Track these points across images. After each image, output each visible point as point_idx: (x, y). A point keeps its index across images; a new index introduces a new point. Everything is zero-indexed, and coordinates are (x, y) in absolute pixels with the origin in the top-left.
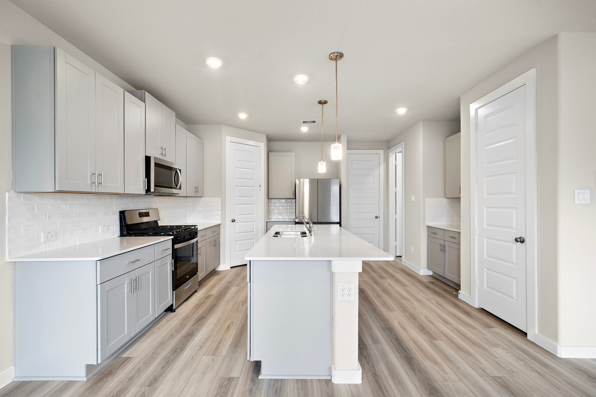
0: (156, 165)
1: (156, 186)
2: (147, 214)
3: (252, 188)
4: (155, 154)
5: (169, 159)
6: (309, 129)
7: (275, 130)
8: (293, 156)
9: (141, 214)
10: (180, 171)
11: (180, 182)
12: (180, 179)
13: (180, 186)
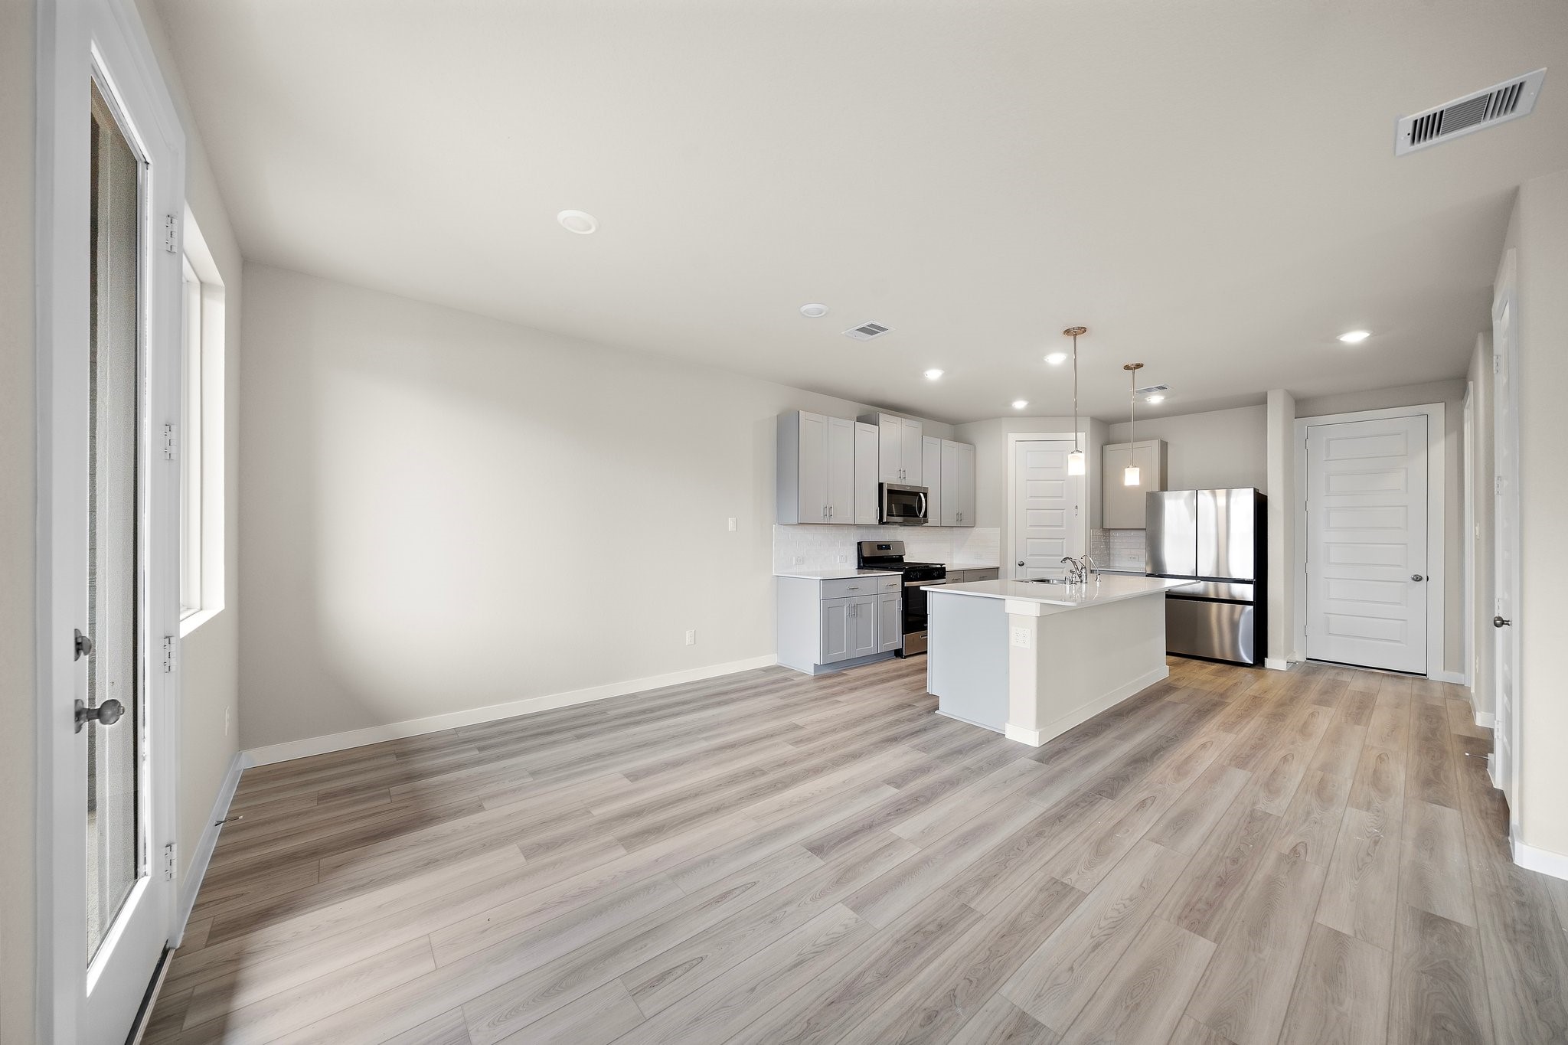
0: (889, 491)
1: (888, 515)
2: (888, 547)
3: (1060, 511)
4: (892, 479)
5: (911, 481)
6: (1166, 399)
7: (1107, 407)
8: (1155, 446)
9: (880, 547)
10: (925, 495)
11: (923, 510)
12: (924, 505)
13: (925, 515)
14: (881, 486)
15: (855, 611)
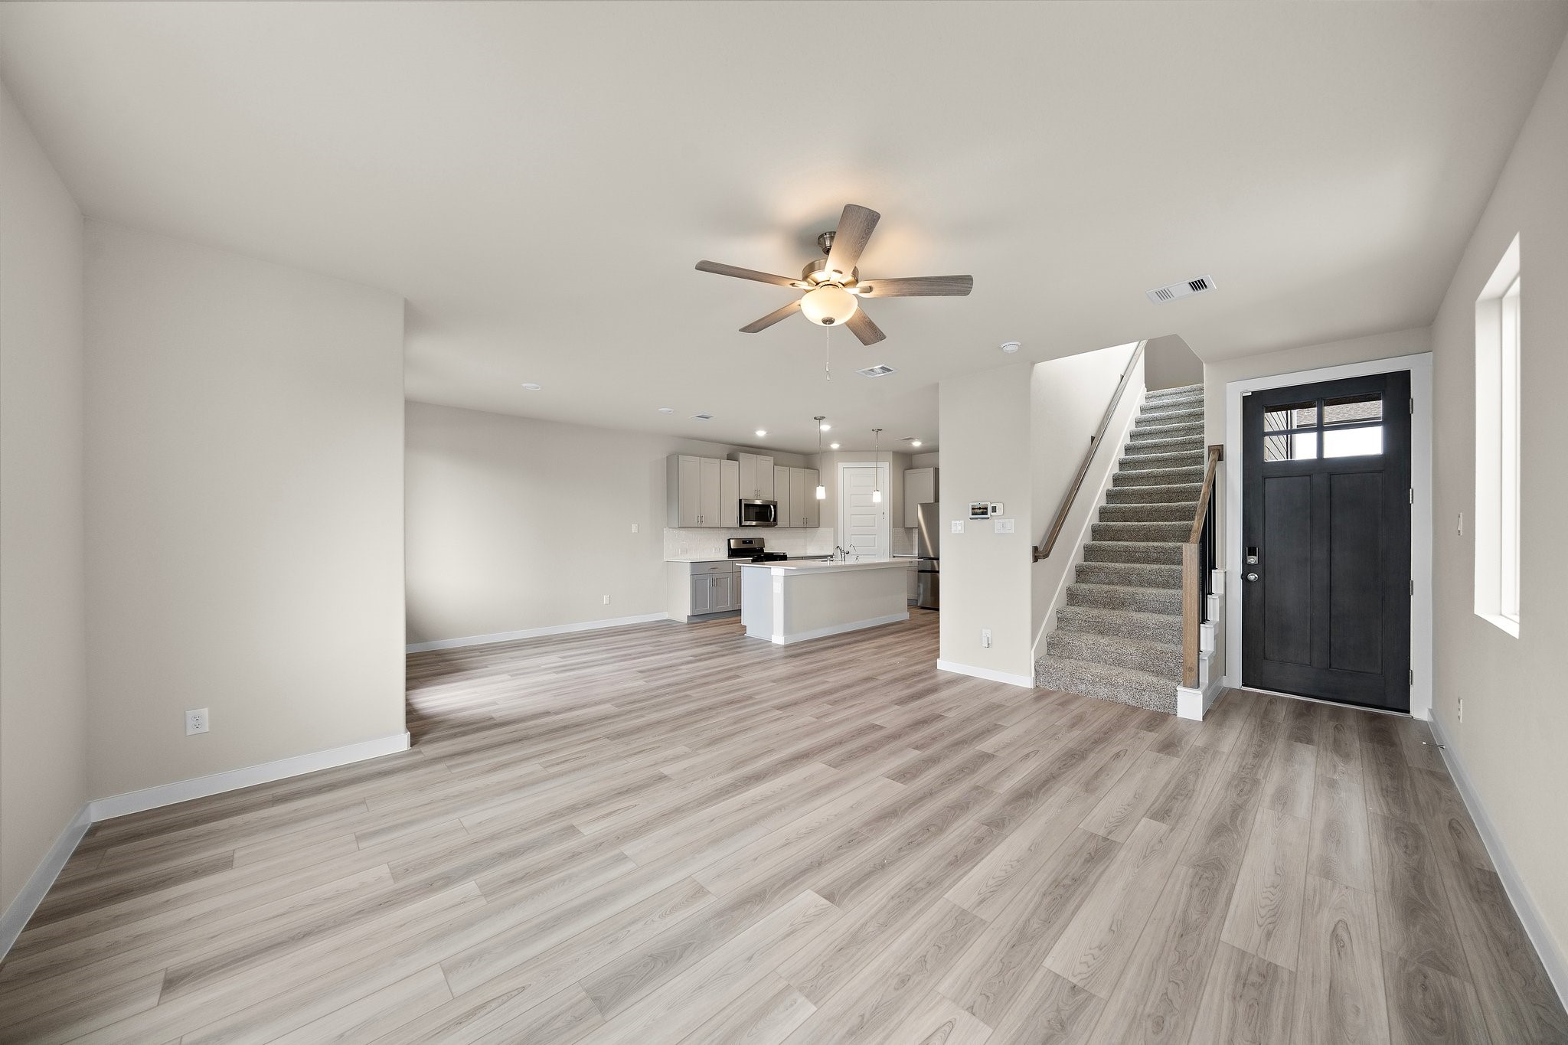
0: (746, 505)
1: (746, 520)
2: (752, 542)
3: (872, 516)
4: (748, 497)
5: (764, 499)
8: (931, 471)
9: (744, 542)
10: (775, 507)
11: (773, 516)
12: (773, 513)
13: (775, 519)
14: (740, 501)
15: (716, 583)
